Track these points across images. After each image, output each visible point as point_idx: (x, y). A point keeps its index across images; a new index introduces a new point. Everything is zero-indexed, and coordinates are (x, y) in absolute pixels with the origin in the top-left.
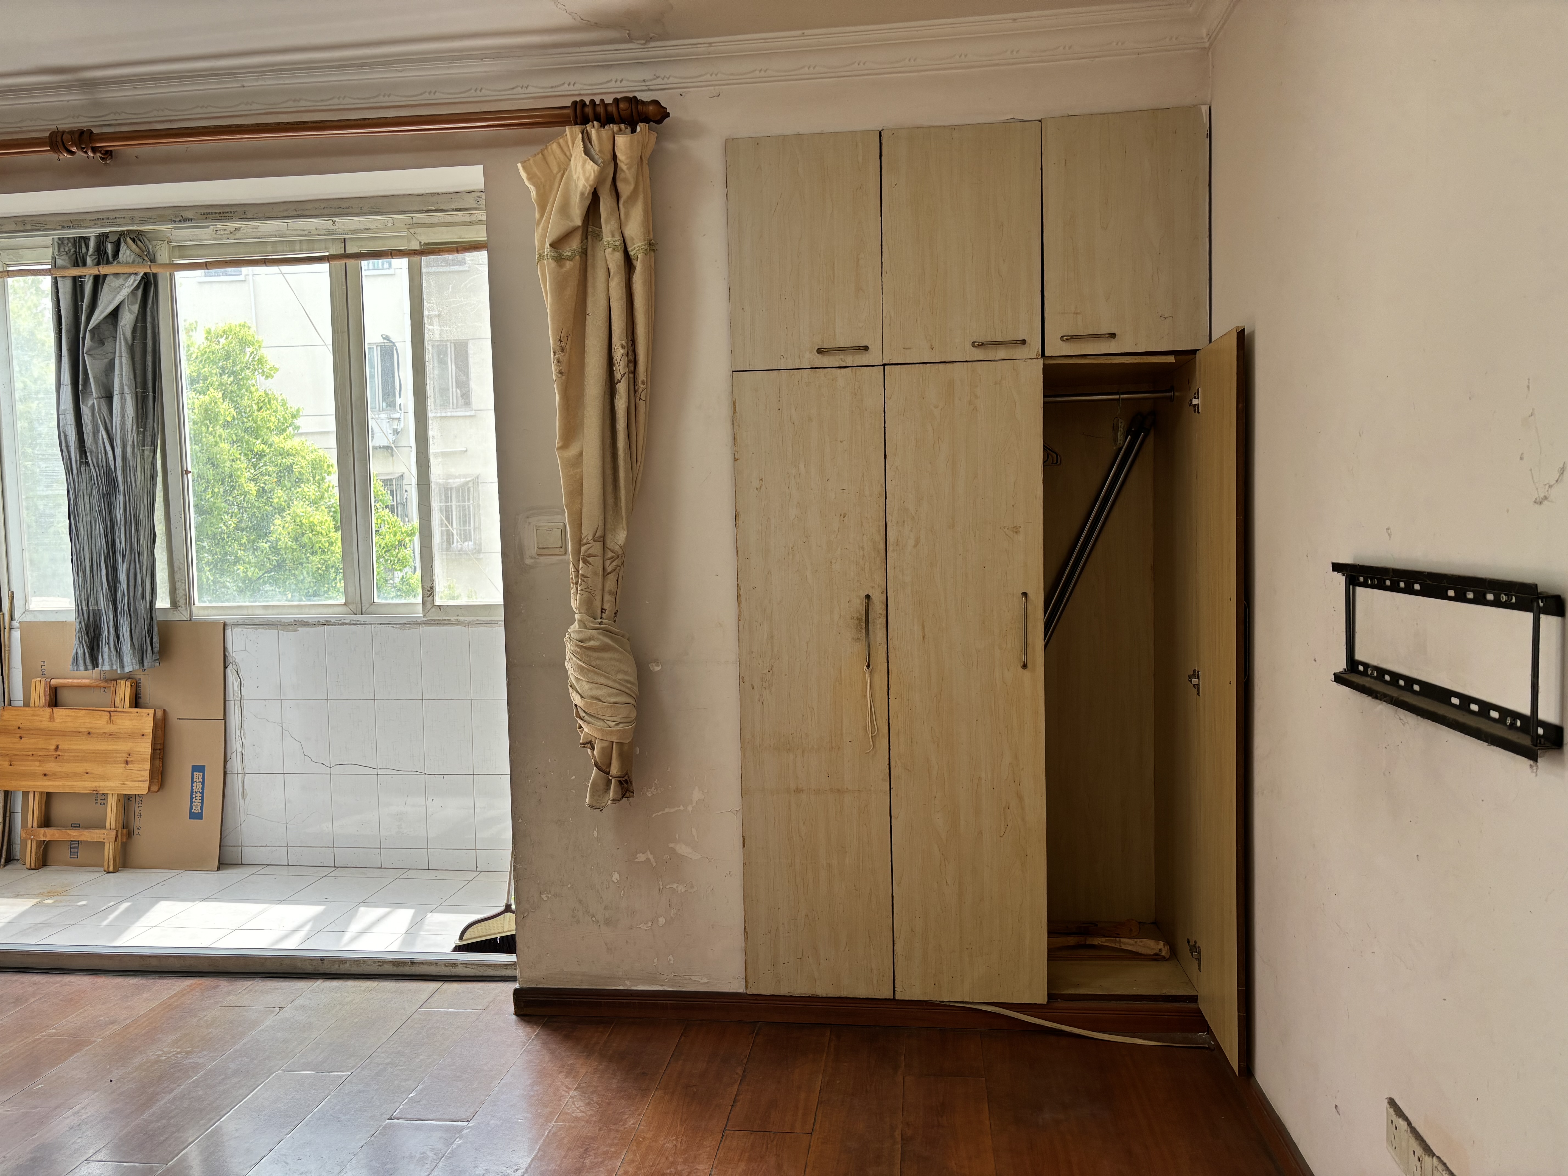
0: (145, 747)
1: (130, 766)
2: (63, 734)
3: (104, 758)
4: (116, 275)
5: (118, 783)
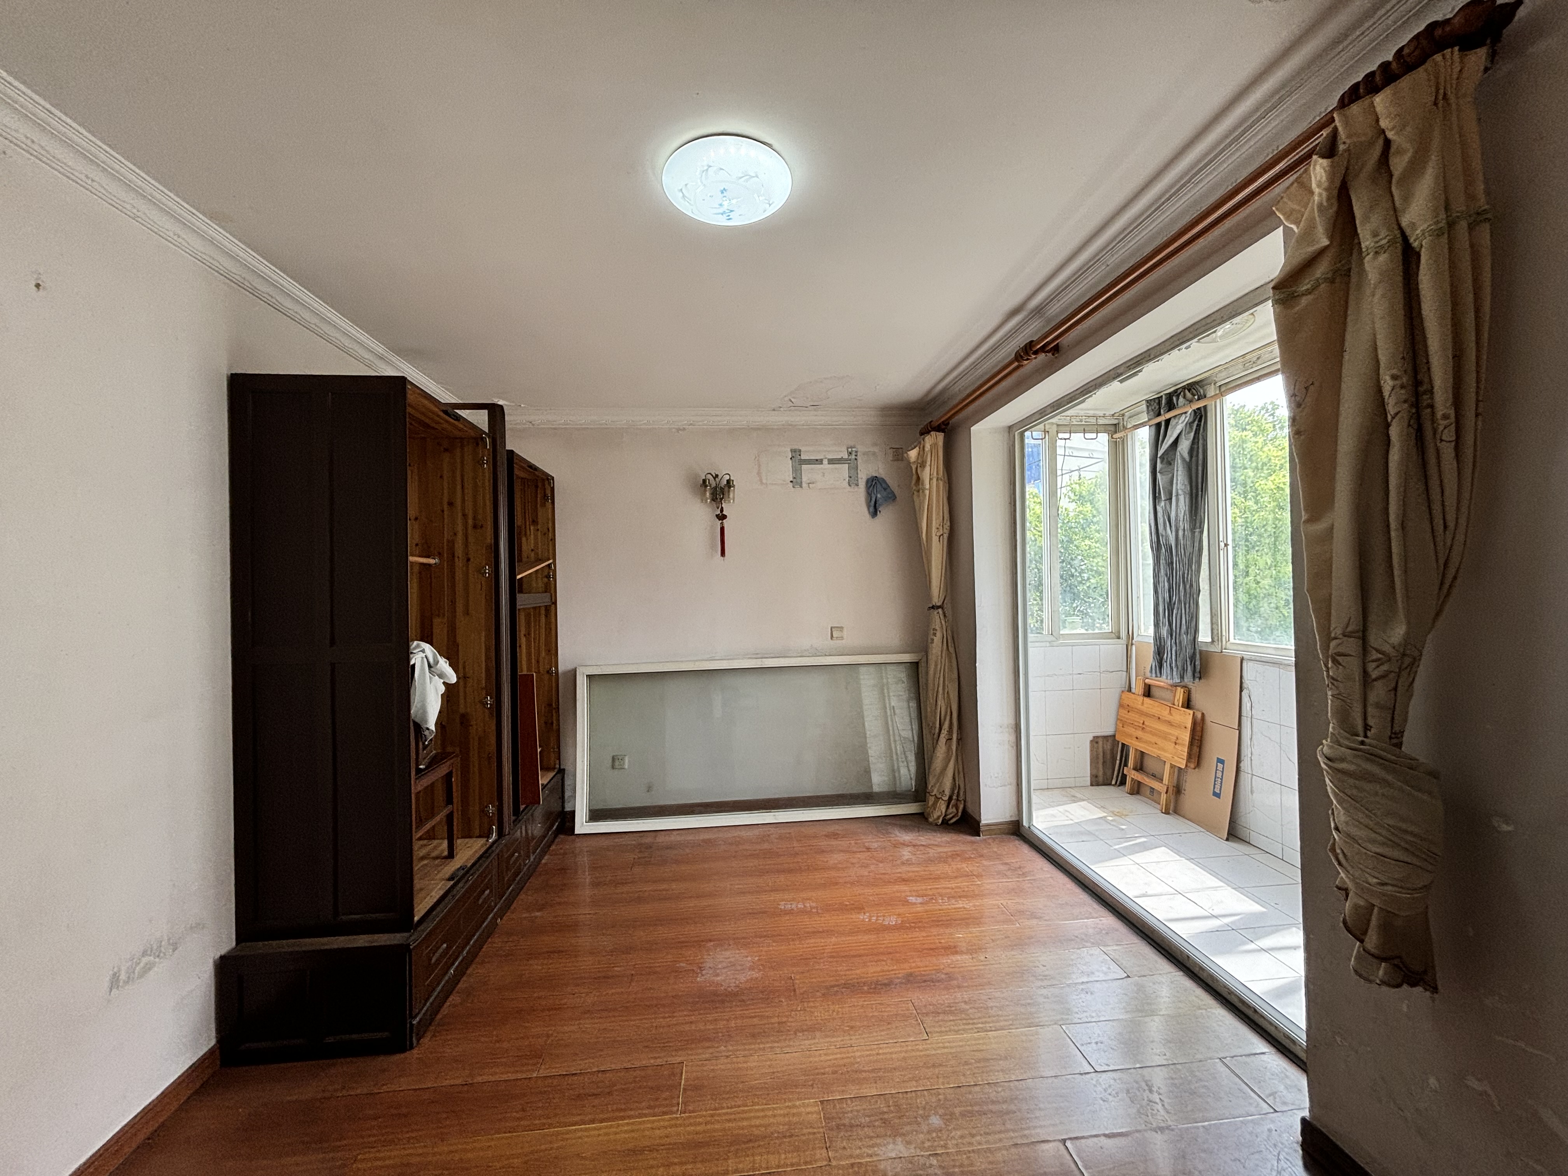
0: (1186, 737)
1: (1177, 746)
2: (1147, 715)
3: (1165, 737)
4: (1175, 417)
5: (1170, 756)
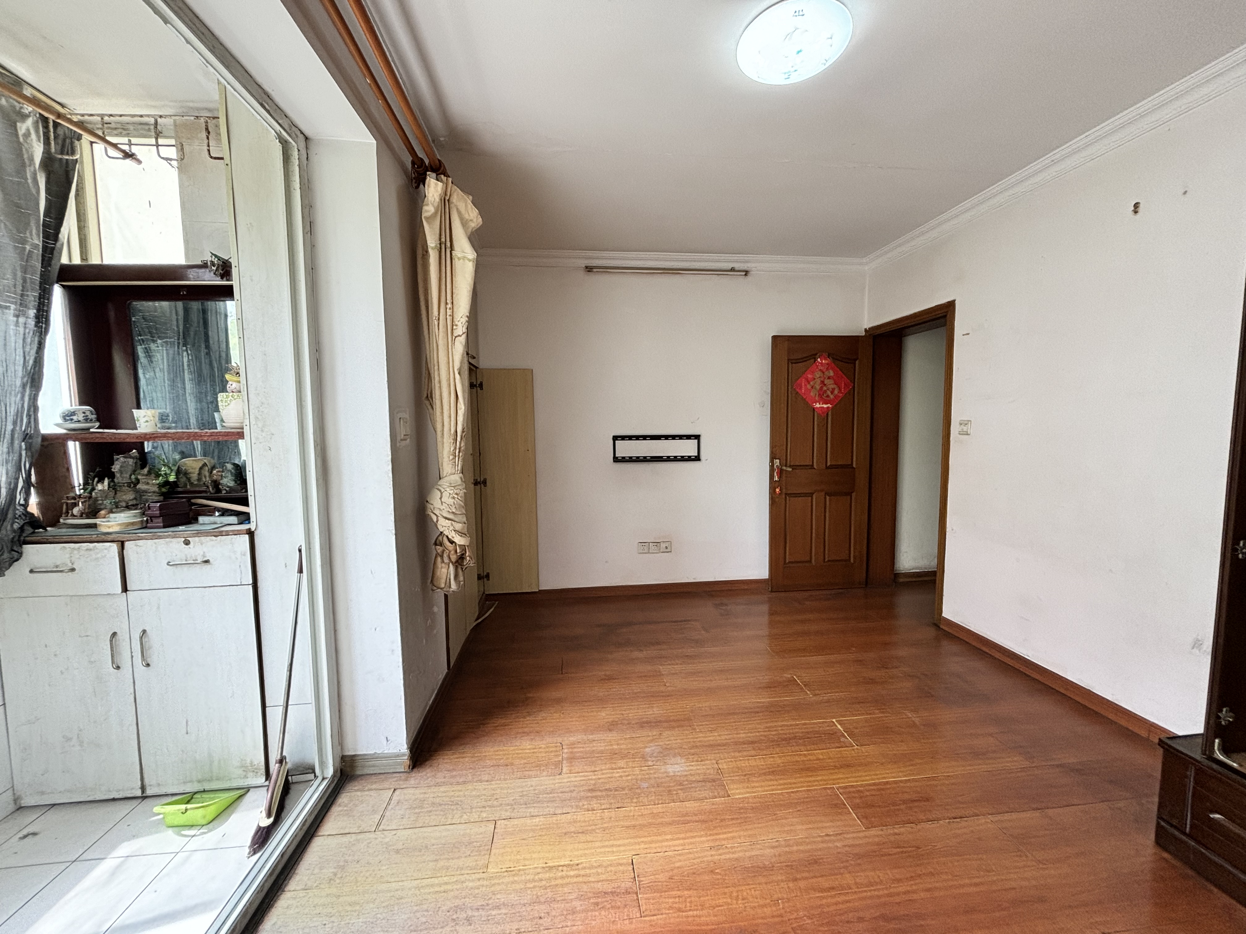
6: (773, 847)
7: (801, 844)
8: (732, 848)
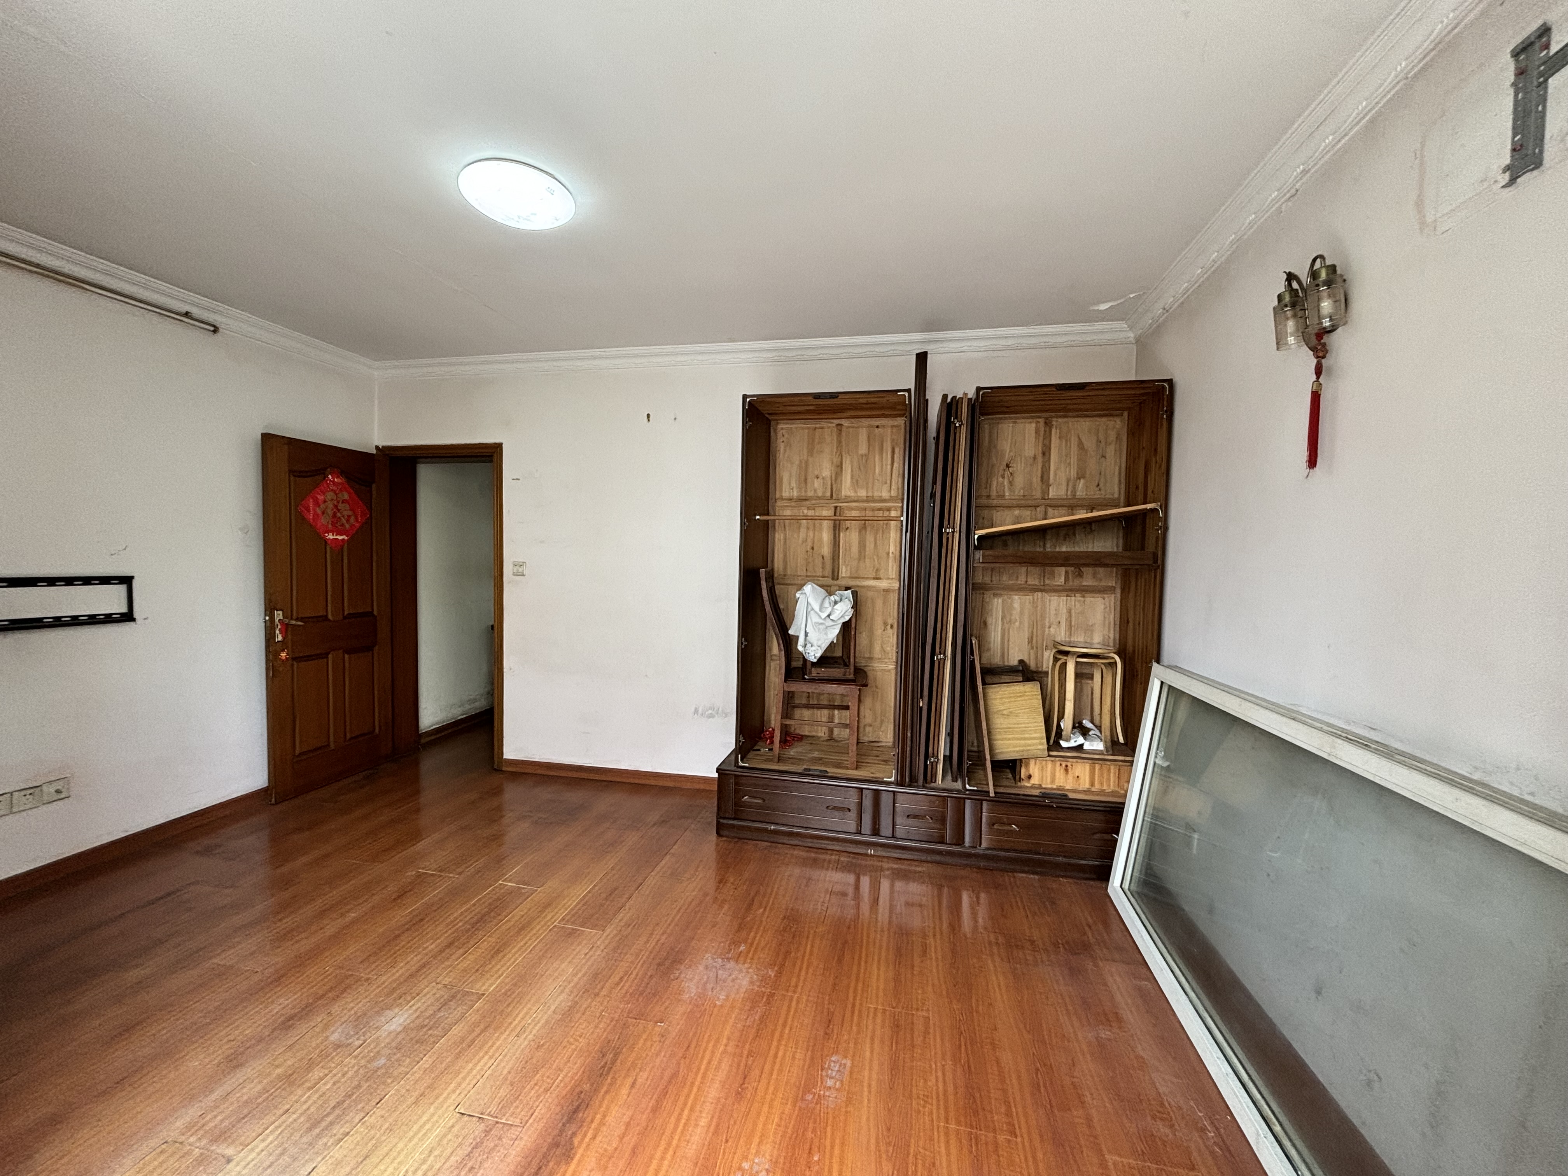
6: (562, 992)
7: (577, 974)
8: (533, 1021)
